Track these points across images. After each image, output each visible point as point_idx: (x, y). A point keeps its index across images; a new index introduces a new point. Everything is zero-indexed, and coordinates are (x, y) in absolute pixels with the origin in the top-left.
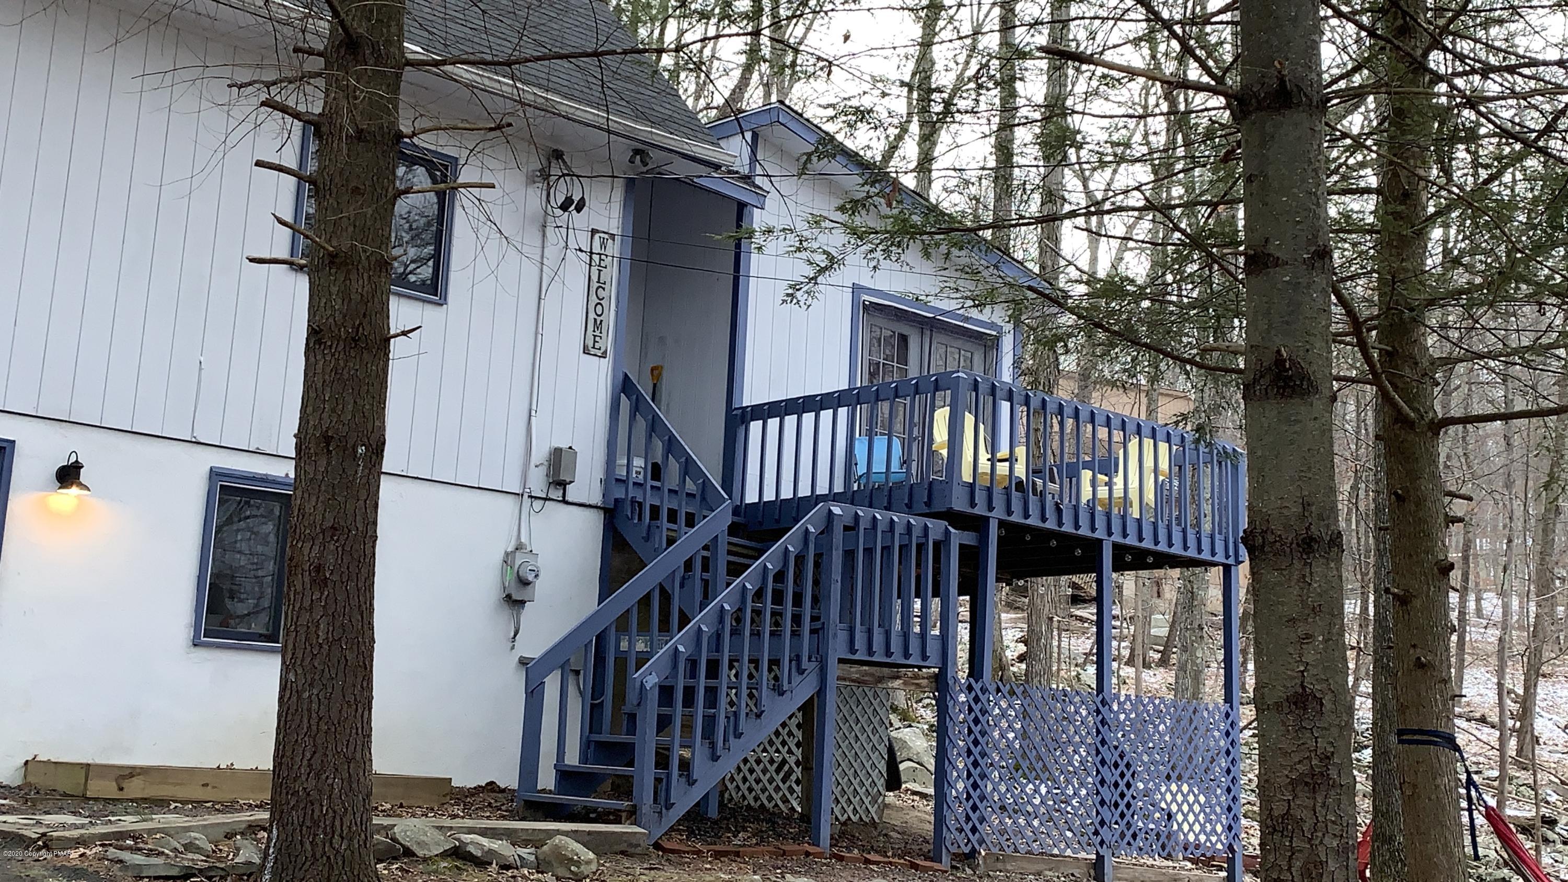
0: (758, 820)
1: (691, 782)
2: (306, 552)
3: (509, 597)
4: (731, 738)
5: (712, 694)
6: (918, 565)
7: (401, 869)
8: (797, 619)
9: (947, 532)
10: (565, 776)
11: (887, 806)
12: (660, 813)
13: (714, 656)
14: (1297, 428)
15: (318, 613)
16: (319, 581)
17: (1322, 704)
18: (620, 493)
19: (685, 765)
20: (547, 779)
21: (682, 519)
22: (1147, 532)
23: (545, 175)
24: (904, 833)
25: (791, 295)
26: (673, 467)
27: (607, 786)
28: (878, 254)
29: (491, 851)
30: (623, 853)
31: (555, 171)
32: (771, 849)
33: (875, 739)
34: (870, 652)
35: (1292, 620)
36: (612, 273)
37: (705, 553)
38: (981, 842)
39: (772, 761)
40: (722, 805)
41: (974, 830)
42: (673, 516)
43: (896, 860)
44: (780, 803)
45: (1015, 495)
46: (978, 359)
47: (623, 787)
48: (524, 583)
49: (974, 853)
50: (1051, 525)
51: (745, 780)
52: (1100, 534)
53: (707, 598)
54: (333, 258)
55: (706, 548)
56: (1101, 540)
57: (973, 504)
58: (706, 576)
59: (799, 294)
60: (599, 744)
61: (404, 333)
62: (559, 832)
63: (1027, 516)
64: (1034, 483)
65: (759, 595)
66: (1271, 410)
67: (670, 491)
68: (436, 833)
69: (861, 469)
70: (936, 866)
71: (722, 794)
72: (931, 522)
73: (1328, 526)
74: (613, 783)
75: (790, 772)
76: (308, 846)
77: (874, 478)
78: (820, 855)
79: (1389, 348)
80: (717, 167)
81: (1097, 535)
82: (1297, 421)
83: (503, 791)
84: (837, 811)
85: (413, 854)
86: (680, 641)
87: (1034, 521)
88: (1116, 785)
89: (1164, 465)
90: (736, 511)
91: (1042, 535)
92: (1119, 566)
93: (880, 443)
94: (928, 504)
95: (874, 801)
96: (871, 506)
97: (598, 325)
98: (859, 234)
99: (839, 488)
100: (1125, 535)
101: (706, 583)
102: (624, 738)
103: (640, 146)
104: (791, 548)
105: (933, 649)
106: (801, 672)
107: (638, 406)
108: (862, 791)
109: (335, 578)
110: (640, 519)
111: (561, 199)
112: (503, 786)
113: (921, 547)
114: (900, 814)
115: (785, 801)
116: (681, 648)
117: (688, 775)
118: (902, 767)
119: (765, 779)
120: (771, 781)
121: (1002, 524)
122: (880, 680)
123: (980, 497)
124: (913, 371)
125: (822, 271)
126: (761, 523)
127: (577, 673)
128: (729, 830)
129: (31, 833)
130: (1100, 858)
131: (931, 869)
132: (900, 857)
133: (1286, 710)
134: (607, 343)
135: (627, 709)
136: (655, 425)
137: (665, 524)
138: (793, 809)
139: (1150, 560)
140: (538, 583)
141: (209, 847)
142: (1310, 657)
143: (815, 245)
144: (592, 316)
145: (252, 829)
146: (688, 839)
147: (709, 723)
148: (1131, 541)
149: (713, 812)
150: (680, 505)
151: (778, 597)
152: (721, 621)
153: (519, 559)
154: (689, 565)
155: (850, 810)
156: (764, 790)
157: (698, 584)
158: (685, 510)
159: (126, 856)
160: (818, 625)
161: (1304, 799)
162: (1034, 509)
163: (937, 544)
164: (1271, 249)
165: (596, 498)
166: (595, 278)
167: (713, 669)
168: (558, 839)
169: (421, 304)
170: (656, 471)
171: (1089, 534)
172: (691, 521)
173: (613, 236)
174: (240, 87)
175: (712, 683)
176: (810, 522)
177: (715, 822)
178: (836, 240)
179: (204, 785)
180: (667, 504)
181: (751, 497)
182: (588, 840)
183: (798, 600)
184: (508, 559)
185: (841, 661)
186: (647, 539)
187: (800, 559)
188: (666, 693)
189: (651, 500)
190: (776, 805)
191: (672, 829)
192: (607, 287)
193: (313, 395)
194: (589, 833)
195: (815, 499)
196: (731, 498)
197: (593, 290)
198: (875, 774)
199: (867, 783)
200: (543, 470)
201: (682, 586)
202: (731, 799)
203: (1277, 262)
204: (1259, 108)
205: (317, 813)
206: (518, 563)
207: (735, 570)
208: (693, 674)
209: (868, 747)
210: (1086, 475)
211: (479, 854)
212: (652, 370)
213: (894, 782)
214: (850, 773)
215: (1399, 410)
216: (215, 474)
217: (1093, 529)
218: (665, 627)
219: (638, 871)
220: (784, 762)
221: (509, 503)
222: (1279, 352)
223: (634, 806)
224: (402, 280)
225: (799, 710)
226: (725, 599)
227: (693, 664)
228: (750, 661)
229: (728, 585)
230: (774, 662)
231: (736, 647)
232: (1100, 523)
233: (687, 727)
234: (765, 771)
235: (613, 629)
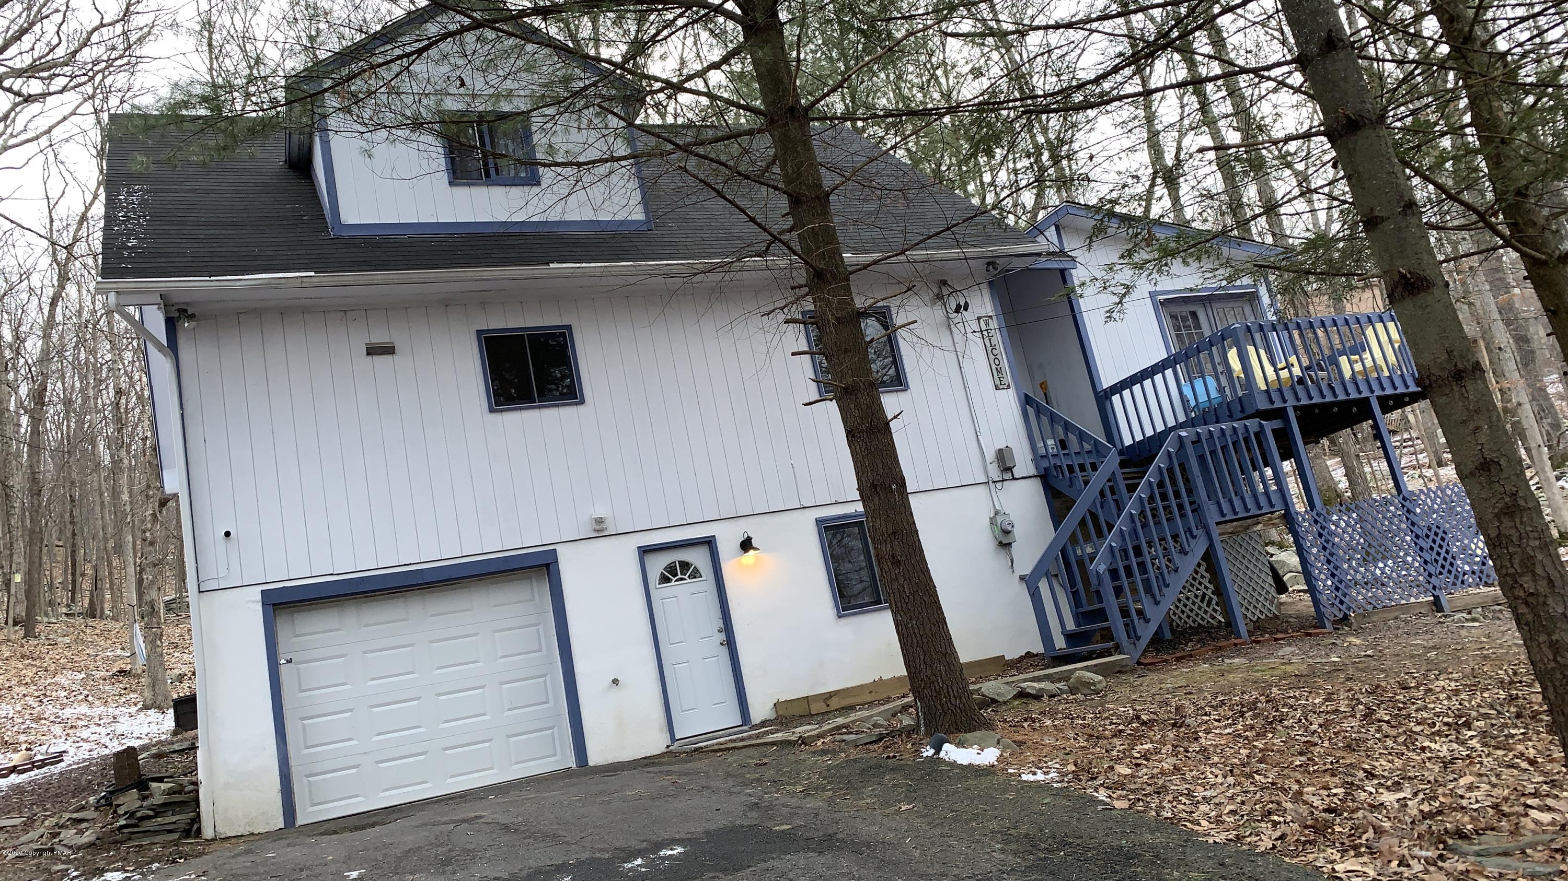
0: (1197, 633)
1: (1147, 621)
2: (884, 549)
3: (1000, 543)
4: (1163, 588)
5: (1142, 566)
6: (1249, 450)
7: (993, 711)
8: (1181, 507)
9: (1261, 425)
10: (1070, 637)
11: (1281, 604)
12: (1134, 643)
13: (1136, 543)
14: (1428, 310)
15: (901, 580)
16: (896, 563)
17: (1500, 465)
18: (1045, 464)
19: (1140, 613)
20: (1060, 643)
21: (1089, 467)
22: (1398, 382)
23: (939, 297)
24: (1298, 617)
25: (1109, 317)
26: (1073, 439)
27: (1097, 636)
28: (1155, 275)
29: (1040, 689)
30: (1119, 672)
31: (945, 291)
32: (1211, 647)
33: (1259, 565)
34: (1235, 513)
35: (1464, 422)
36: (997, 338)
37: (1110, 484)
38: (1349, 608)
39: (1196, 596)
40: (1173, 631)
41: (1342, 602)
42: (1082, 468)
43: (1295, 634)
44: (1210, 620)
45: (1299, 388)
46: (1248, 310)
47: (1107, 635)
48: (1007, 532)
49: (1346, 618)
50: (1329, 398)
51: (1183, 612)
52: (1365, 394)
53: (1120, 510)
54: (846, 390)
55: (1109, 480)
56: (1367, 398)
57: (1272, 402)
58: (1115, 497)
59: (1114, 315)
60: (1083, 613)
61: (895, 417)
62: (1076, 669)
63: (1311, 398)
64: (1310, 376)
65: (1152, 498)
66: (1409, 304)
67: (1075, 453)
68: (1006, 686)
69: (1193, 403)
70: (1323, 631)
71: (1171, 625)
72: (1247, 422)
73: (1468, 360)
74: (1101, 635)
75: (1211, 599)
76: (939, 707)
77: (1201, 406)
78: (1245, 643)
79: (1512, 221)
80: (1039, 255)
81: (1364, 395)
82: (1427, 306)
83: (1037, 655)
84: (1249, 615)
85: (997, 701)
86: (1111, 540)
87: (1317, 400)
88: (1432, 548)
89: (1395, 336)
90: (1121, 453)
91: (1325, 407)
92: (1386, 410)
93: (1199, 384)
94: (1242, 411)
95: (1272, 603)
96: (1206, 424)
97: (999, 371)
98: (1139, 267)
99: (1182, 418)
100: (1383, 389)
101: (1116, 501)
102: (1097, 606)
103: (989, 260)
104: (1162, 466)
105: (1275, 499)
106: (1194, 537)
107: (1039, 411)
108: (1262, 599)
109: (904, 558)
110: (1063, 475)
111: (954, 307)
112: (1035, 653)
113: (1247, 440)
114: (1293, 607)
115: (1214, 618)
116: (1114, 544)
117: (1144, 618)
118: (1285, 578)
119: (1195, 608)
120: (1200, 608)
121: (1295, 408)
122: (1247, 528)
123: (1275, 396)
124: (1207, 333)
125: (1124, 295)
126: (1139, 456)
127: (1056, 576)
128: (1182, 644)
129: (793, 738)
130: (1437, 598)
131: (1321, 633)
132: (1298, 632)
133: (1478, 474)
134: (1008, 378)
135: (1093, 589)
136: (1053, 418)
137: (1079, 474)
138: (1220, 622)
139: (1407, 399)
140: (1015, 530)
141: (886, 723)
142: (1483, 439)
143: (1113, 282)
144: (994, 367)
145: (905, 708)
146: (1157, 654)
147: (1147, 583)
148: (1389, 391)
149: (1168, 635)
150: (1085, 460)
151: (1164, 497)
152: (1133, 521)
153: (999, 520)
154: (1102, 493)
155: (1257, 612)
156: (1197, 615)
157: (1112, 504)
158: (1088, 461)
159: (845, 737)
160: (1195, 506)
161: (1507, 522)
162: (1314, 392)
163: (1257, 435)
164: (1376, 213)
165: (1032, 471)
166: (988, 345)
167: (1138, 551)
168: (1077, 673)
169: (895, 394)
170: (1063, 444)
171: (1357, 396)
172: (1094, 467)
173: (991, 317)
174: (768, 315)
175: (1140, 559)
176: (1169, 446)
177: (1171, 641)
178: (1125, 275)
179: (871, 692)
180: (1076, 461)
181: (1128, 442)
182: (1096, 670)
183: (1177, 495)
184: (992, 521)
185: (1218, 524)
186: (1071, 486)
187: (1170, 470)
188: (1114, 573)
189: (1065, 462)
190: (1208, 622)
191: (1145, 651)
192: (997, 347)
193: (859, 465)
194: (1096, 665)
195: (1168, 431)
196: (1115, 446)
197: (989, 351)
198: (1267, 586)
199: (1264, 593)
200: (995, 465)
201: (1102, 507)
202: (1178, 626)
203: (1383, 219)
204: (1341, 136)
205: (937, 688)
206: (999, 522)
207: (1132, 489)
208: (1127, 557)
209: (1257, 571)
210: (1343, 360)
211: (1034, 692)
212: (1041, 385)
213: (1281, 587)
214: (1250, 590)
215: (1532, 257)
216: (819, 522)
217: (1360, 392)
218: (1100, 534)
219: (1132, 680)
220: (1204, 595)
221: (982, 490)
222: (1399, 272)
223: (1117, 644)
224: (883, 384)
225: (1202, 559)
226: (1131, 507)
227: (1125, 551)
228: (1160, 540)
229: (1130, 498)
230: (1175, 537)
231: (1148, 534)
232: (1363, 387)
233: (1134, 590)
234: (1194, 603)
235: (1069, 545)
